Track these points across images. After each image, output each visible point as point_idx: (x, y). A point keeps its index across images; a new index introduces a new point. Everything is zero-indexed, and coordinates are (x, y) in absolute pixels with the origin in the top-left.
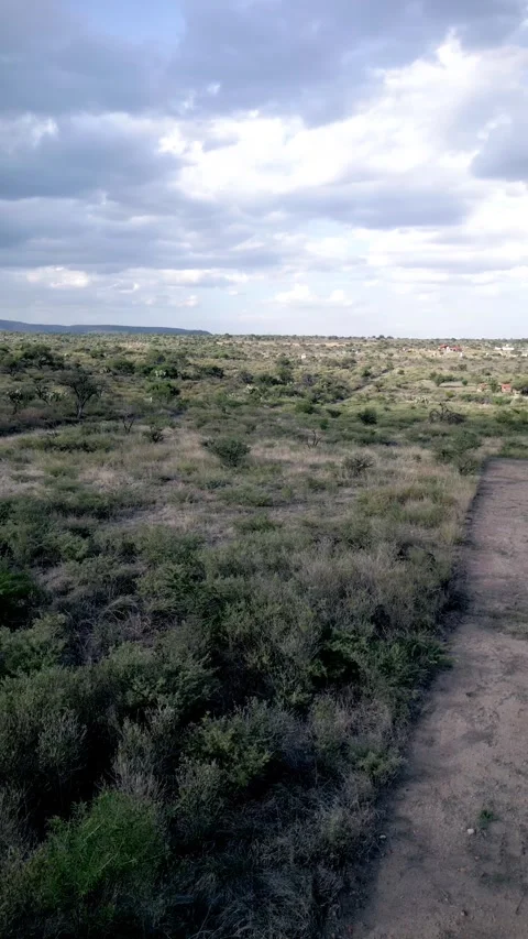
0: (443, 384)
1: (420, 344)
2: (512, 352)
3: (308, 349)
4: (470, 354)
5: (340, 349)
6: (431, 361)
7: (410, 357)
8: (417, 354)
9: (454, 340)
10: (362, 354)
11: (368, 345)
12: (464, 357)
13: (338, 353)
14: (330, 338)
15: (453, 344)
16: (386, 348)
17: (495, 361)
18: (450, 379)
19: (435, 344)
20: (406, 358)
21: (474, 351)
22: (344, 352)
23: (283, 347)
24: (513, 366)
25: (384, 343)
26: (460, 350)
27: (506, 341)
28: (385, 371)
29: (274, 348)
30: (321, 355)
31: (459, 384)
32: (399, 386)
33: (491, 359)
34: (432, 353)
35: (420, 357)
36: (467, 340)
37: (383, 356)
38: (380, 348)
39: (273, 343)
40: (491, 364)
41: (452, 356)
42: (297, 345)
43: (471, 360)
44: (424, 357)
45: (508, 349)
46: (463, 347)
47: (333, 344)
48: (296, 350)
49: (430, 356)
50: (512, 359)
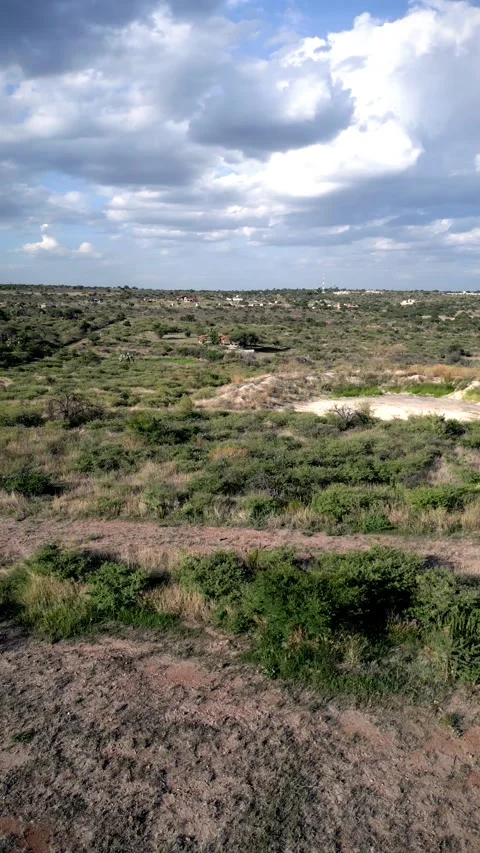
0: (166, 336)
1: (161, 294)
2: (241, 302)
3: (50, 298)
4: (204, 304)
5: (83, 298)
6: (169, 310)
7: (150, 307)
8: (157, 304)
9: (192, 291)
10: (104, 303)
11: (111, 294)
12: (199, 307)
13: (81, 302)
14: (75, 288)
15: (191, 294)
16: (128, 298)
17: (227, 311)
18: (175, 330)
19: (175, 295)
20: (146, 308)
21: (208, 302)
22: (87, 302)
23: (23, 296)
24: (240, 315)
25: (127, 293)
26: (196, 301)
27: (237, 292)
28: (112, 322)
29: (13, 297)
30: (63, 304)
31: (183, 335)
32: (119, 339)
33: (222, 309)
34: (172, 304)
35: (158, 307)
36: (204, 291)
37: (124, 305)
38: (122, 298)
39: (13, 293)
40: (223, 313)
41: (188, 306)
42: (38, 294)
43: (205, 309)
44: (163, 307)
45: (237, 299)
46: (199, 298)
47: (75, 294)
48: (37, 299)
49: (169, 306)
50: (241, 308)
